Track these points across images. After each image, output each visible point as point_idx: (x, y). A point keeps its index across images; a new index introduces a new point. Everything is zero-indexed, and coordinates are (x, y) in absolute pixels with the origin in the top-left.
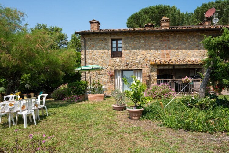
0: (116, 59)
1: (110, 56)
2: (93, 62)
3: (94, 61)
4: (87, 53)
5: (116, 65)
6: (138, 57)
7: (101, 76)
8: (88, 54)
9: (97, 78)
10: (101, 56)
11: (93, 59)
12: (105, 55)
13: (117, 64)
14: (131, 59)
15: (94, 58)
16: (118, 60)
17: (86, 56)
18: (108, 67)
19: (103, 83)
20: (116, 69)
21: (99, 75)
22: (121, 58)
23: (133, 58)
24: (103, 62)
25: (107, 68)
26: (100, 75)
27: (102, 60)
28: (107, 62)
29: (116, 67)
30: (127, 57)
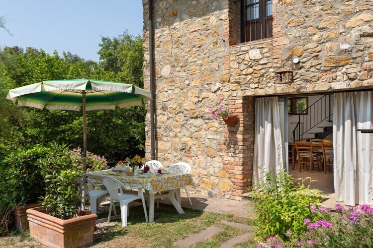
0: (247, 52)
1: (227, 39)
2: (176, 73)
3: (178, 69)
4: (157, 43)
5: (249, 77)
6: (348, 24)
7: (199, 122)
8: (161, 45)
9: (188, 130)
10: (198, 44)
11: (172, 59)
12: (210, 40)
13: (251, 70)
14: (315, 38)
15: (176, 55)
16: (255, 54)
17: (156, 52)
18: (218, 85)
19: (206, 150)
20: (249, 93)
21: (192, 118)
22: (268, 41)
23: (325, 34)
24: (203, 68)
25: (219, 93)
26: (196, 118)
27: (200, 62)
28: (215, 65)
29: (249, 83)
30: (296, 33)
